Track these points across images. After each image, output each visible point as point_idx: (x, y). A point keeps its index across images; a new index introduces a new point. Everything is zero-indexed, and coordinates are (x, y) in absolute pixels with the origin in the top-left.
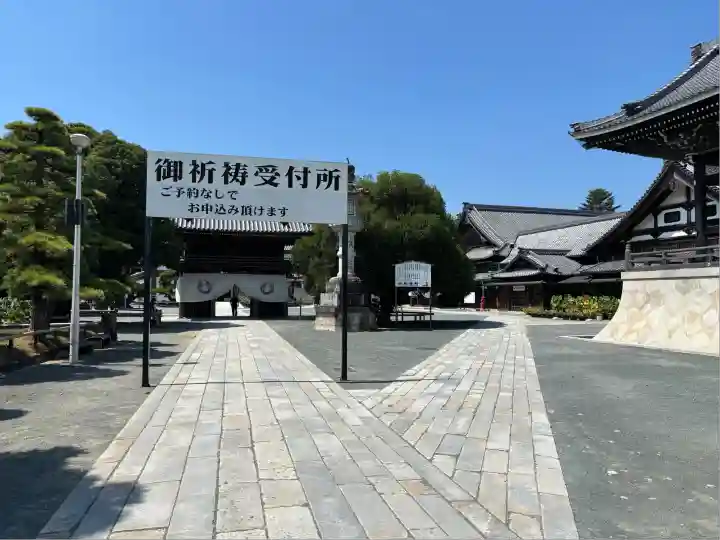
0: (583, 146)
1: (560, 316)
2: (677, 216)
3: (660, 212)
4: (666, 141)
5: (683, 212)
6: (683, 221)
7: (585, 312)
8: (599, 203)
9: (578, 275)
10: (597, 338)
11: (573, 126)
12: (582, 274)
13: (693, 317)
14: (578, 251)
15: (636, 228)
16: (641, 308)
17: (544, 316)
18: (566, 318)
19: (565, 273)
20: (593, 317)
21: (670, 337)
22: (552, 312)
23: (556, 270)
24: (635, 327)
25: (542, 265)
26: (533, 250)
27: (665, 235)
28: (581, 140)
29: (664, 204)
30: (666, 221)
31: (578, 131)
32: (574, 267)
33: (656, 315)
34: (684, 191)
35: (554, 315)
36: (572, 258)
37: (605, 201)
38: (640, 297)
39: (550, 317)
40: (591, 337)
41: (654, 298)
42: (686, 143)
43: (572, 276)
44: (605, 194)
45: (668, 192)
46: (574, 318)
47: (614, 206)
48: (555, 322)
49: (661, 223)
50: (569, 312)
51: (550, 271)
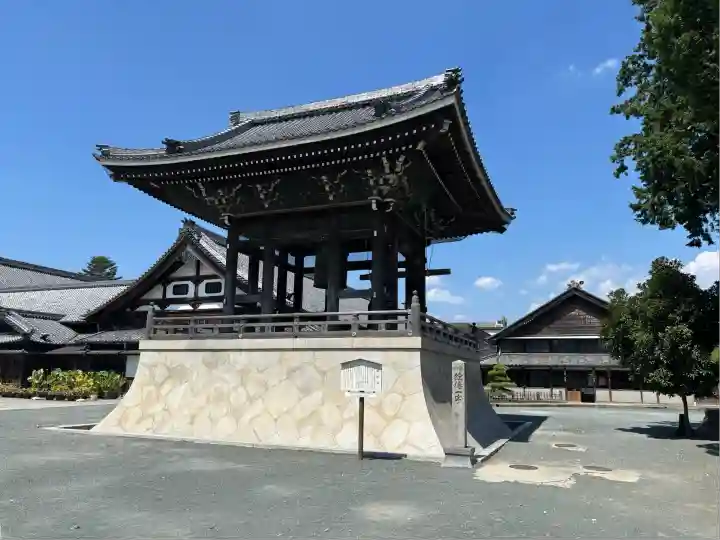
0: (111, 176)
1: (41, 396)
2: (185, 289)
3: (169, 283)
4: (204, 194)
5: (191, 286)
6: (191, 294)
7: (76, 389)
8: (100, 271)
9: (70, 345)
10: (99, 429)
11: (101, 147)
12: (77, 344)
13: (220, 397)
14: (75, 317)
15: (145, 297)
16: (160, 385)
17: (22, 396)
18: (50, 398)
19: (56, 341)
20: (86, 396)
21: (192, 423)
22: (31, 390)
23: (44, 337)
24: (151, 411)
25: (26, 330)
26: (16, 311)
27: (172, 307)
28: (109, 167)
29: (174, 275)
30: (174, 293)
31: (106, 155)
32: (68, 335)
33: (177, 395)
34: (194, 265)
35: (34, 394)
36: (67, 324)
37: (108, 270)
38: (160, 372)
39: (29, 397)
40: (89, 428)
41: (175, 374)
42: (224, 202)
43: (63, 346)
44: (108, 262)
45: (180, 264)
46: (61, 398)
47: (116, 276)
48: (36, 404)
49: (170, 295)
50: (55, 390)
51: (36, 338)
